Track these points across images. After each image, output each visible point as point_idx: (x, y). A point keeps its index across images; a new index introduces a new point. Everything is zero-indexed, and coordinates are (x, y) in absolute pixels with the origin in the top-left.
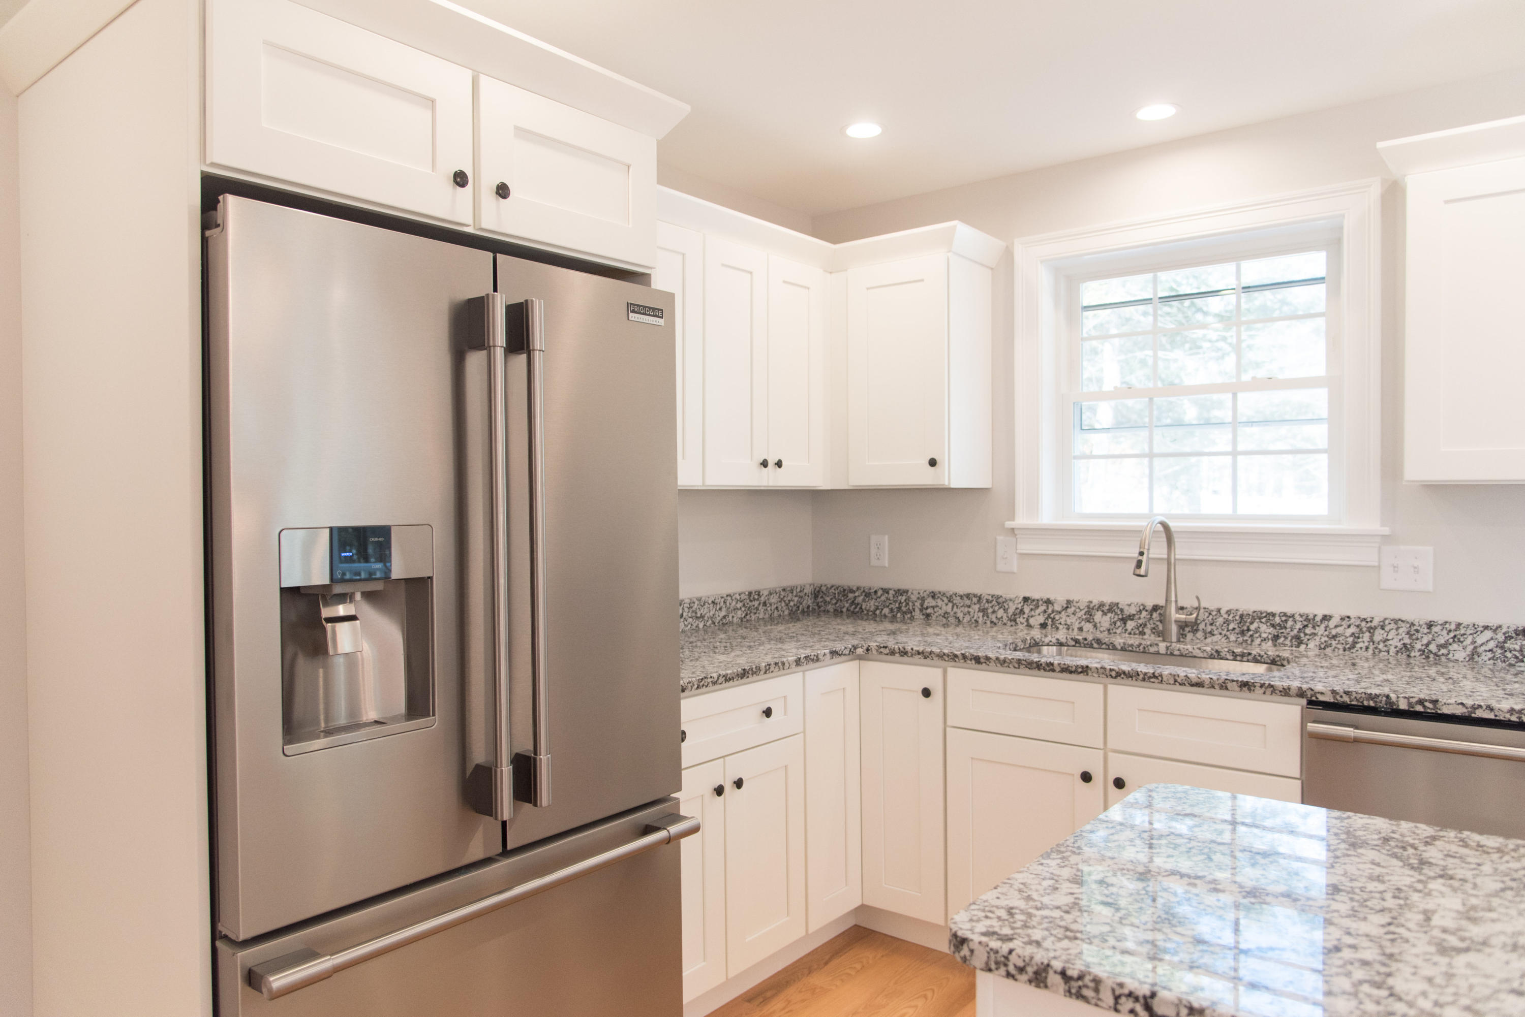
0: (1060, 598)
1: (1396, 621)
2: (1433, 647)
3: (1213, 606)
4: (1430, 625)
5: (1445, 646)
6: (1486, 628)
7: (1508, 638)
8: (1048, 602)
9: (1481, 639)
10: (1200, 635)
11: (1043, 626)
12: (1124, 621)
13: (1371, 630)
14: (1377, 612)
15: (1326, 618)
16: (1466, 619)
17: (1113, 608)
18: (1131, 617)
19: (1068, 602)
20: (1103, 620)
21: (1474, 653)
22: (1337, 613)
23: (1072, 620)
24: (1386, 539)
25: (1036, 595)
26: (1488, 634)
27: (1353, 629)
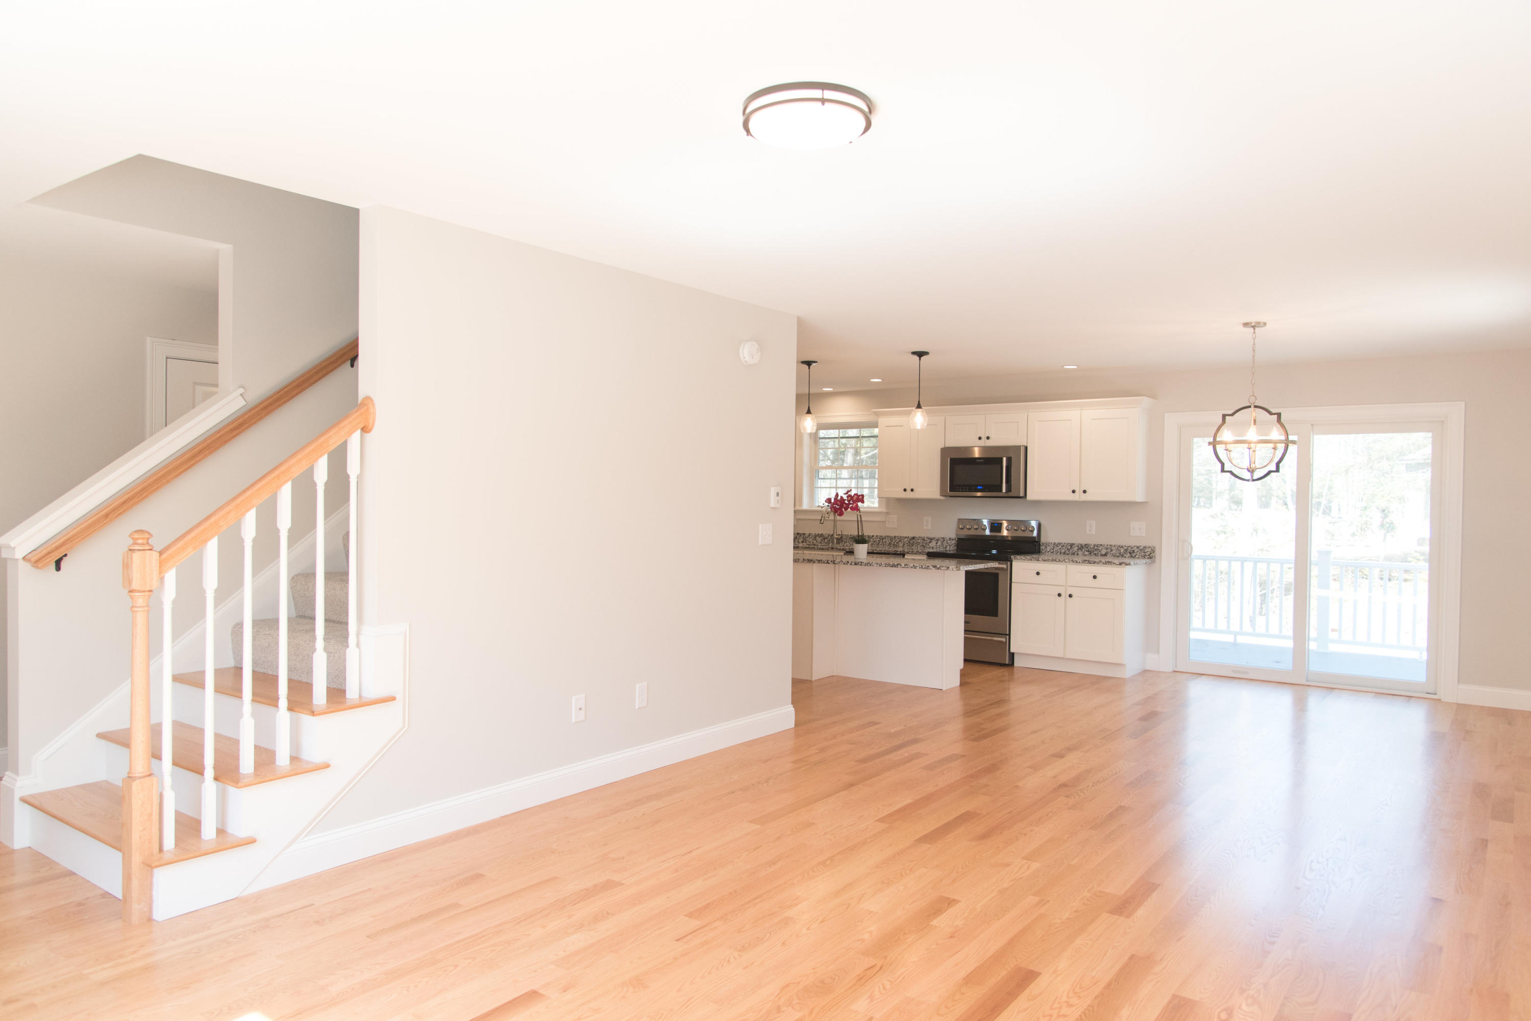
0: (807, 532)
1: (888, 536)
2: (895, 543)
3: (846, 534)
4: (895, 537)
5: (898, 543)
6: (906, 537)
7: (910, 540)
8: (804, 534)
9: (905, 540)
10: (843, 542)
11: (803, 542)
12: (824, 539)
13: (883, 539)
14: (884, 535)
15: (873, 536)
16: (902, 536)
17: (821, 535)
18: (826, 538)
19: (810, 534)
20: (819, 539)
21: (904, 544)
22: (875, 535)
23: (811, 540)
24: (887, 513)
25: (800, 532)
26: (907, 539)
27: (879, 539)
